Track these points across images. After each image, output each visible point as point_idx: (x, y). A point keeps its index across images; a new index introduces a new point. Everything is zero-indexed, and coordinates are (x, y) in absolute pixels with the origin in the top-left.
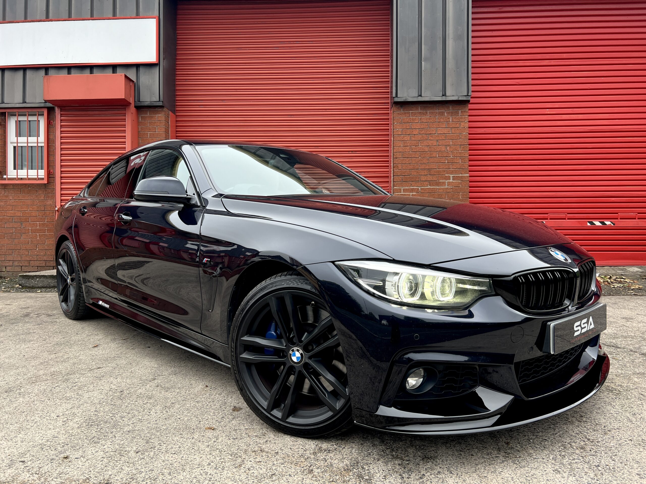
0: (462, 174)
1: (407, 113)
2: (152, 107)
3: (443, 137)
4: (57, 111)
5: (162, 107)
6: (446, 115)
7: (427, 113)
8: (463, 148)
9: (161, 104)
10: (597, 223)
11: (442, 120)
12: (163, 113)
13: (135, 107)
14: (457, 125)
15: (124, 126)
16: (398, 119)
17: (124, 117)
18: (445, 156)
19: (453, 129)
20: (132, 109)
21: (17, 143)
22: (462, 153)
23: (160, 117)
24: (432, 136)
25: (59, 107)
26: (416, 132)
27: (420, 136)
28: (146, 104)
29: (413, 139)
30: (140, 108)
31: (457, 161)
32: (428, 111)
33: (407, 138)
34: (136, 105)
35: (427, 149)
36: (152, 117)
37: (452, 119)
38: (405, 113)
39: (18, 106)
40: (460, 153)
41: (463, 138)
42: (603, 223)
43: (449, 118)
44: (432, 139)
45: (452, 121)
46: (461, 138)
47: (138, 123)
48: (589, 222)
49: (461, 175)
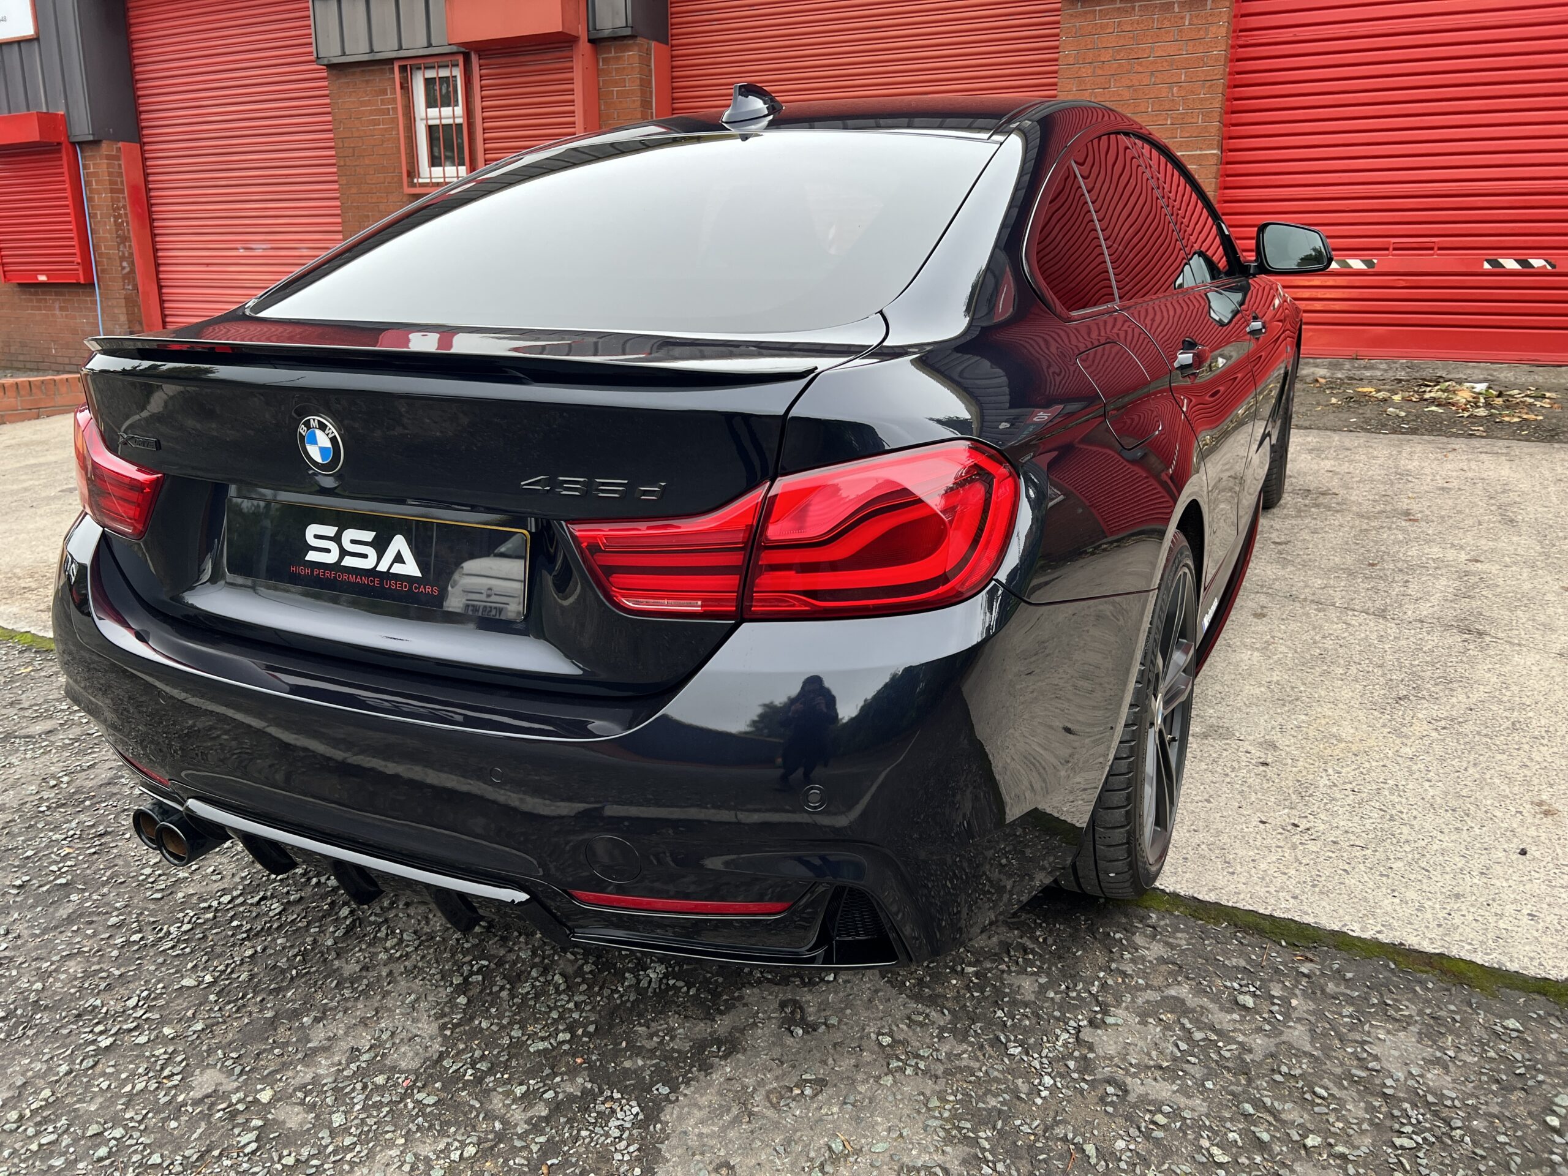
0: (1201, 149)
1: (1090, 12)
2: (617, 40)
3: (1165, 64)
4: (474, 58)
5: (633, 37)
6: (1176, 10)
7: (1133, 8)
8: (1211, 86)
9: (628, 32)
10: (1510, 264)
11: (1167, 24)
12: (636, 48)
13: (590, 41)
14: (1202, 32)
15: (571, 81)
16: (1069, 28)
17: (570, 64)
18: (1166, 108)
19: (1190, 43)
20: (584, 46)
21: (441, 118)
22: (1206, 99)
23: (631, 56)
24: (1140, 64)
25: (477, 51)
26: (1106, 56)
27: (1115, 64)
28: (606, 33)
29: (1100, 72)
30: (596, 42)
31: (1193, 120)
32: (1137, 4)
33: (1086, 71)
34: (592, 37)
35: (1126, 94)
36: (618, 59)
37: (1190, 19)
38: (1086, 13)
39: (421, 52)
40: (1202, 99)
41: (1211, 63)
42: (1524, 263)
43: (1182, 18)
44: (1140, 69)
45: (1190, 24)
46: (1205, 65)
47: (598, 72)
48: (1488, 261)
49: (1198, 152)
